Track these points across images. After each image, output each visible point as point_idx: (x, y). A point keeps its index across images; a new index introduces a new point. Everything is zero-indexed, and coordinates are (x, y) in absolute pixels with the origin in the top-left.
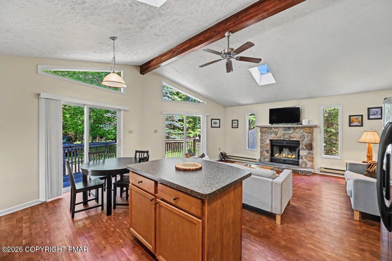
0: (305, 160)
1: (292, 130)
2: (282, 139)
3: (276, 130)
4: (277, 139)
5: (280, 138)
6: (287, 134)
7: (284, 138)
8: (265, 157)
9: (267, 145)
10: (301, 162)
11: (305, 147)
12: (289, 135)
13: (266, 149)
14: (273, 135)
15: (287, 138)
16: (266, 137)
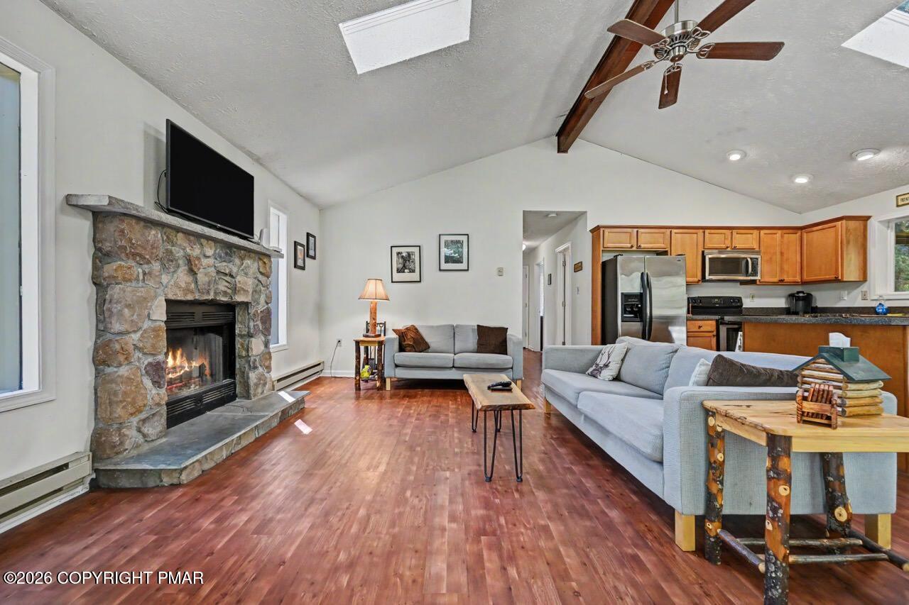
0: (260, 369)
1: (237, 261)
2: (211, 297)
3: (196, 251)
4: (198, 296)
5: (208, 293)
6: (226, 274)
7: (216, 293)
8: (143, 416)
9: (156, 330)
10: (255, 381)
11: (262, 323)
12: (228, 278)
13: (150, 359)
14: (182, 277)
15: (225, 293)
16: (151, 283)
